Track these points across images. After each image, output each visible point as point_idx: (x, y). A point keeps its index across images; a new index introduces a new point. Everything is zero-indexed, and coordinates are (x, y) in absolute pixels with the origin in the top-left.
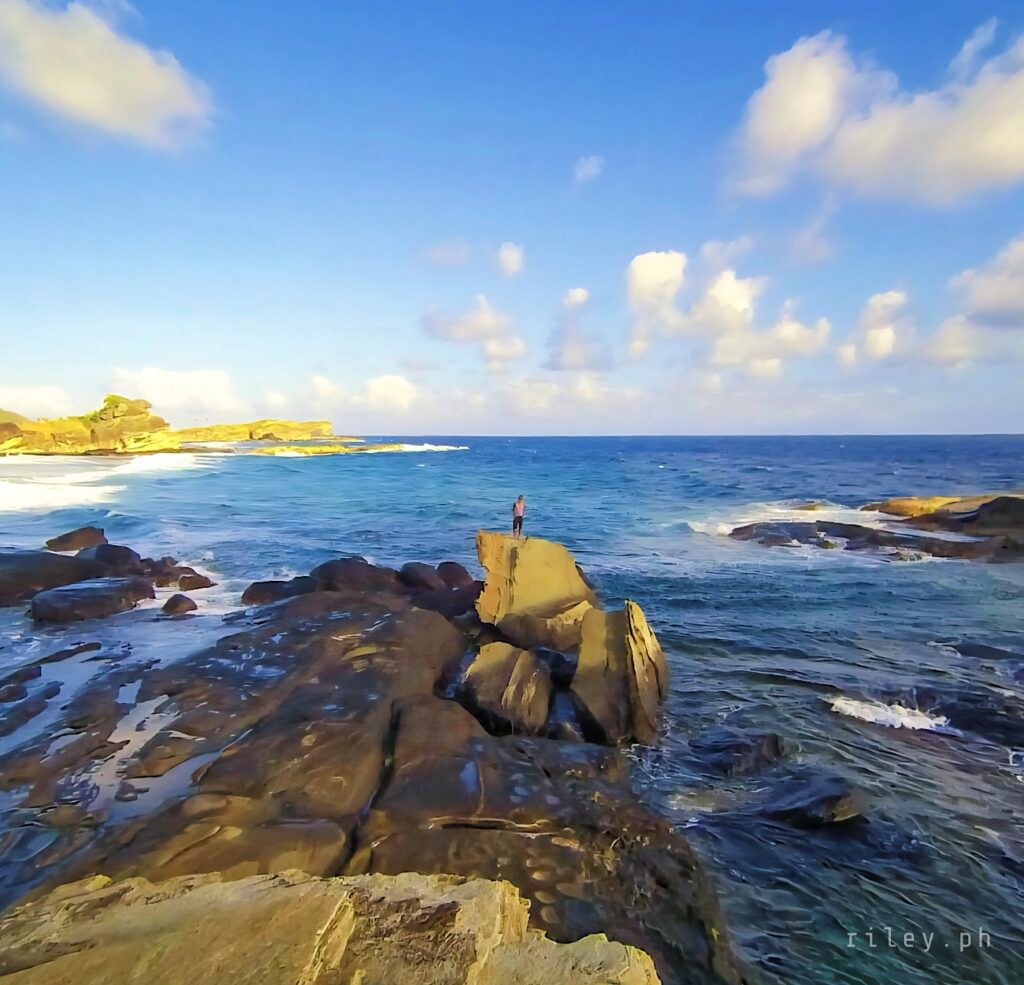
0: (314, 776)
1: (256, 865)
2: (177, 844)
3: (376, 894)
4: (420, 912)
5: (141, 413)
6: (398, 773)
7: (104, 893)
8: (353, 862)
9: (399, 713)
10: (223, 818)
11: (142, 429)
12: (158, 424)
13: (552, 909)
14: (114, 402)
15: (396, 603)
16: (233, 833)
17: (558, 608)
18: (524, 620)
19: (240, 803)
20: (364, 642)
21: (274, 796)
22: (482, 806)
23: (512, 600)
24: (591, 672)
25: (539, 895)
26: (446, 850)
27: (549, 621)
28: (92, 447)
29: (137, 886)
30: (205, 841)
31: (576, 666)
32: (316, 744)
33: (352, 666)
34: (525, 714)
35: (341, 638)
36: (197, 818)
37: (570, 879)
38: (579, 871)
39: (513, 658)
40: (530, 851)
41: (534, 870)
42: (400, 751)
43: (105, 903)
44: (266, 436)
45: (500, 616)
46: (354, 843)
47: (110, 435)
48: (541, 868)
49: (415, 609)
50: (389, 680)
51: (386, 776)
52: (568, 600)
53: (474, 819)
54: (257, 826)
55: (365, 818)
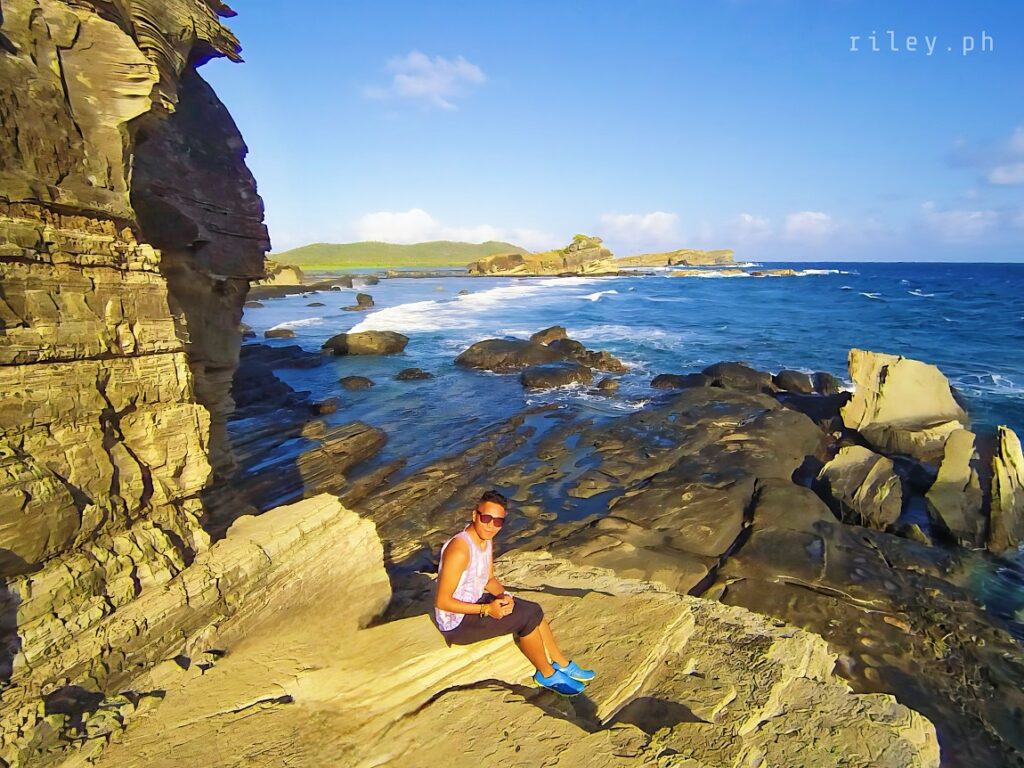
0: (689, 523)
1: (643, 573)
2: (593, 546)
3: (713, 615)
4: (744, 636)
5: (596, 246)
6: (755, 535)
7: (548, 563)
8: (713, 590)
9: (760, 490)
10: (622, 536)
11: (594, 258)
12: (605, 254)
13: (876, 672)
14: (579, 240)
15: (770, 403)
16: (629, 548)
17: (923, 425)
18: (888, 430)
19: (635, 530)
20: (738, 430)
21: (659, 530)
22: (823, 576)
23: (877, 412)
24: (951, 487)
25: (865, 657)
26: (787, 601)
27: (913, 435)
28: (563, 271)
29: (565, 564)
30: (611, 548)
31: (935, 478)
32: (693, 500)
33: (726, 447)
34: (876, 510)
35: (720, 424)
36: (608, 532)
37: (898, 654)
38: (908, 650)
39: (871, 462)
40: (862, 621)
41: (863, 636)
42: (757, 519)
43: (548, 568)
44: (680, 262)
45: (865, 424)
46: (713, 578)
47: (574, 263)
48: (870, 637)
49: (785, 409)
50: (756, 463)
51: (744, 535)
52: (937, 418)
53: (815, 585)
54: (647, 548)
55: (723, 562)
